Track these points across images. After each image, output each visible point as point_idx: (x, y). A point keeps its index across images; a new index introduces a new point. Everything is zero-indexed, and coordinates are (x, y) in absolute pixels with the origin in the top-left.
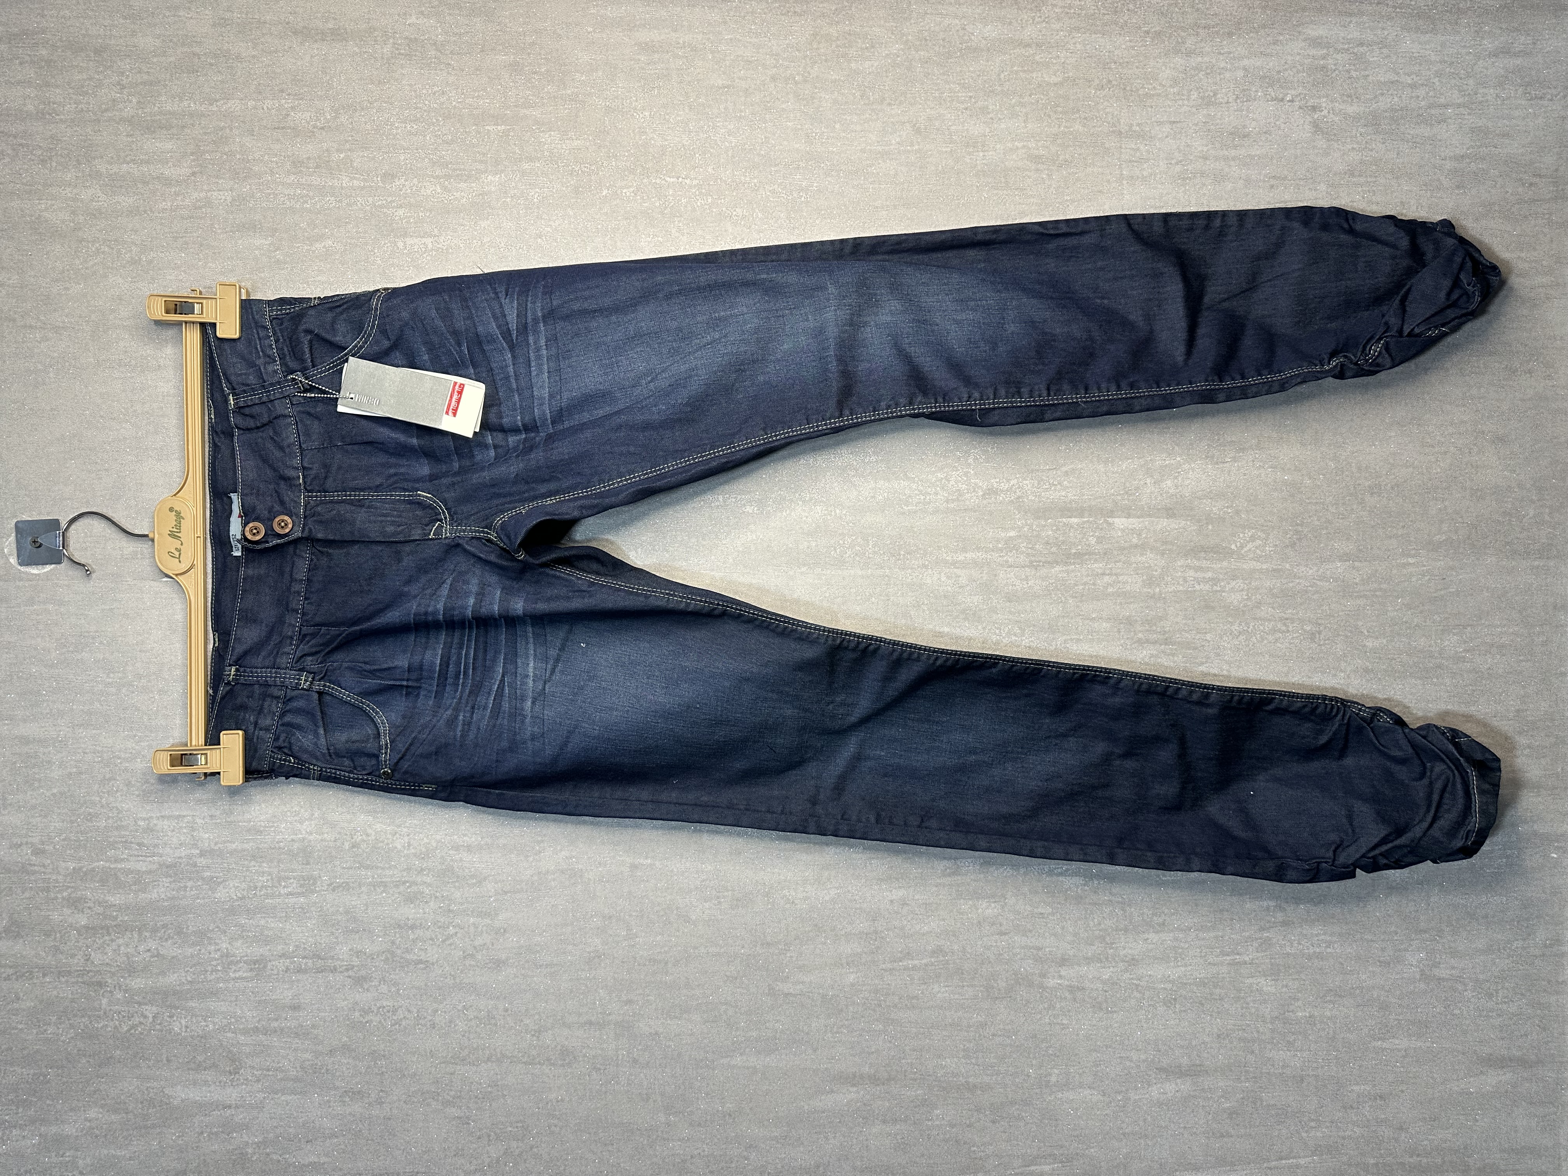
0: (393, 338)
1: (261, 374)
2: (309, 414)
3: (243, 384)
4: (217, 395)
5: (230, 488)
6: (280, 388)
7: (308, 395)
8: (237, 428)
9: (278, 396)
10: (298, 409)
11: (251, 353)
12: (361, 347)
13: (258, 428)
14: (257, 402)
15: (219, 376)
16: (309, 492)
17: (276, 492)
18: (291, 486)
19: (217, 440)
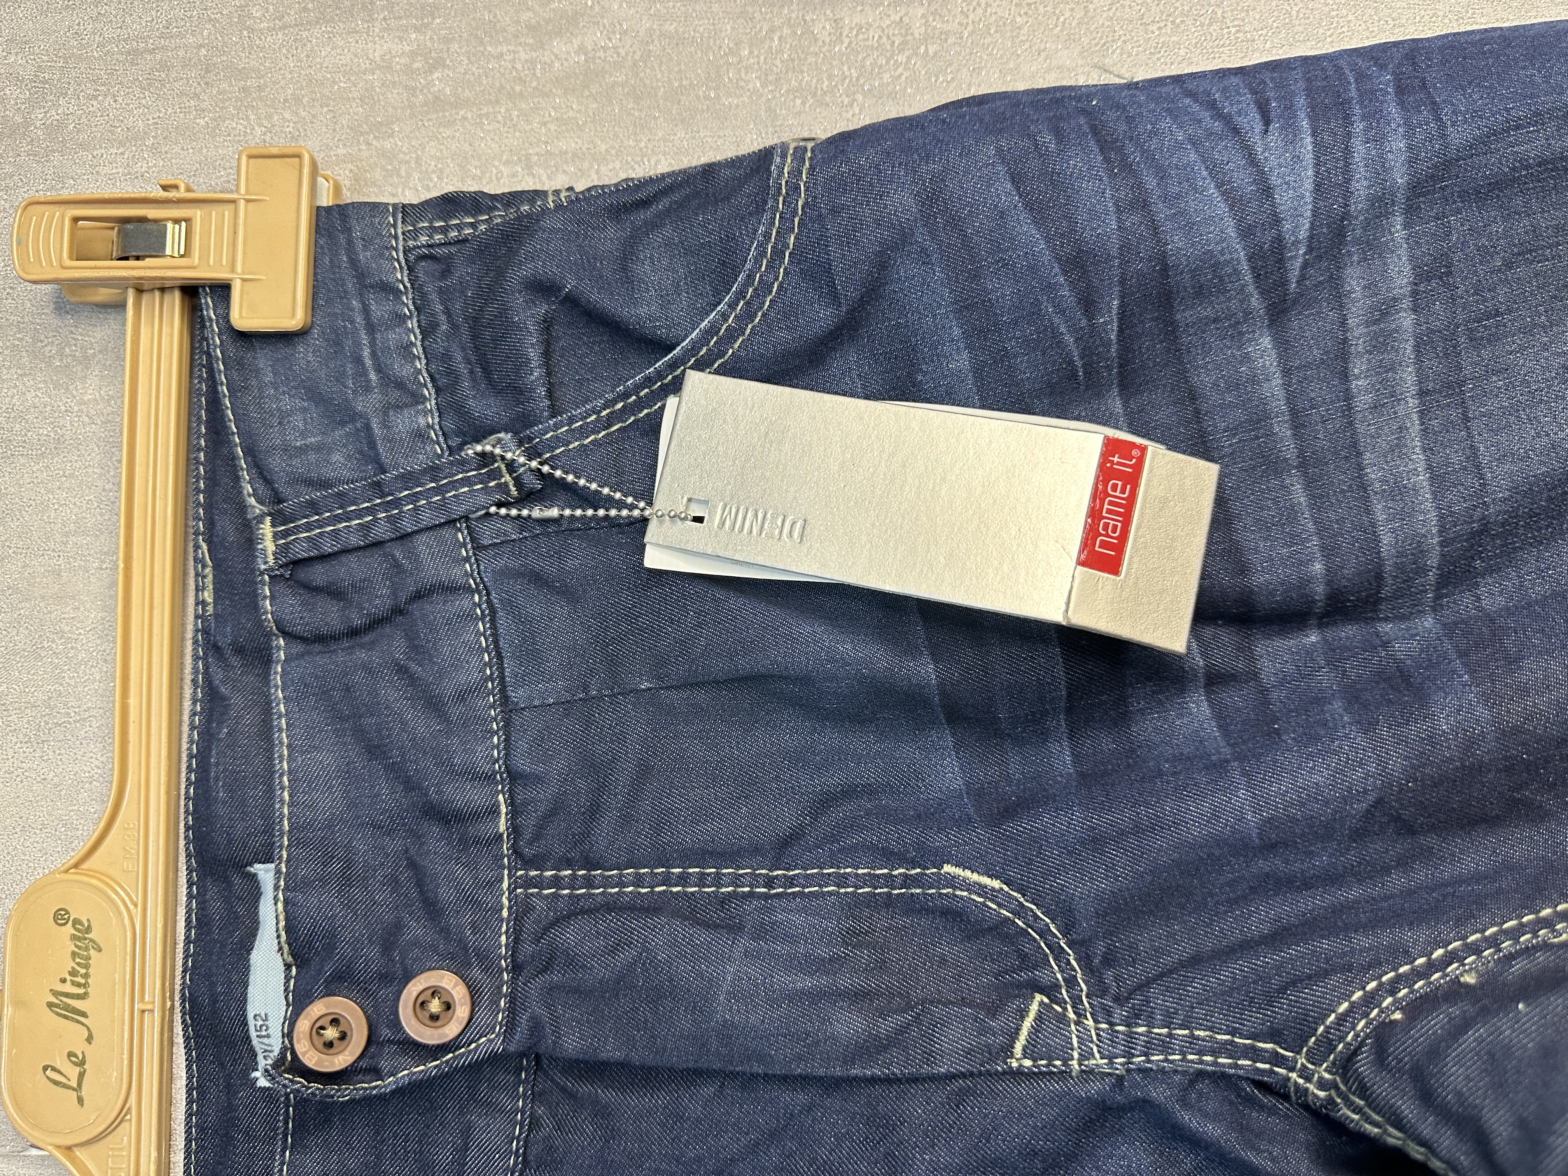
0: (850, 293)
1: (372, 445)
2: (537, 579)
3: (310, 483)
4: (226, 526)
5: (256, 843)
6: (438, 490)
7: (536, 513)
8: (285, 634)
9: (427, 518)
10: (501, 563)
11: (340, 377)
12: (731, 335)
13: (354, 633)
14: (355, 540)
15: (234, 458)
16: (528, 863)
17: (412, 865)
18: (464, 843)
19: (218, 676)
